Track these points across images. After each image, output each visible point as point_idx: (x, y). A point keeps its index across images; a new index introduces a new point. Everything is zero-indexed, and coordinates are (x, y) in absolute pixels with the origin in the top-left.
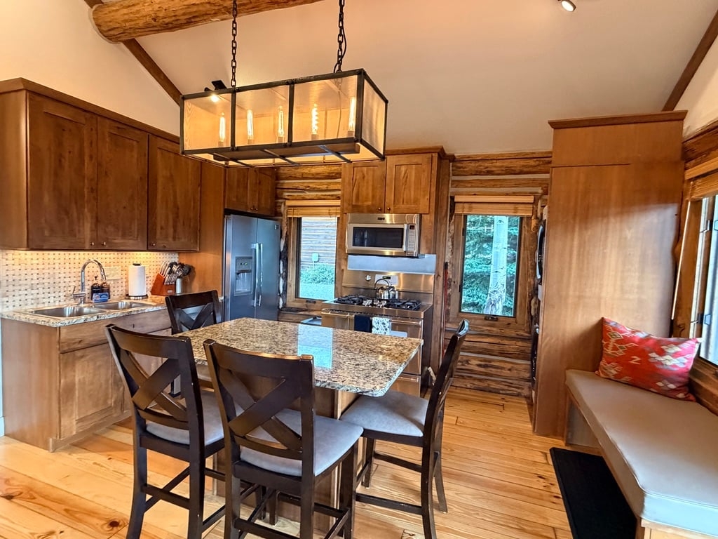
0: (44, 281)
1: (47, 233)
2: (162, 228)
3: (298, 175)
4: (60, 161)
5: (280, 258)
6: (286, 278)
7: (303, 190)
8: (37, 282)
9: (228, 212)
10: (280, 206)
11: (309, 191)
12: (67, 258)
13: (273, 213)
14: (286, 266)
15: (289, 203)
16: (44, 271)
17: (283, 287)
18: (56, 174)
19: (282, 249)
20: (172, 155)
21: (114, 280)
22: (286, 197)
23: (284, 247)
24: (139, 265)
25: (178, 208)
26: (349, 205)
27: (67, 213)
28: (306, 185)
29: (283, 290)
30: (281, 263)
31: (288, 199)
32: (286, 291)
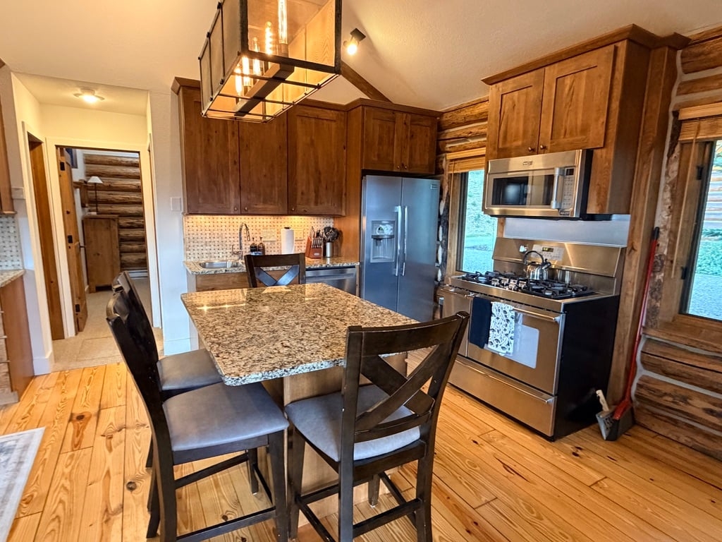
0: (215, 240)
1: (201, 201)
2: (302, 193)
3: (460, 120)
4: (209, 140)
5: (439, 224)
6: (445, 247)
7: (466, 138)
8: (209, 240)
9: (365, 173)
10: (442, 161)
11: (471, 137)
12: (231, 222)
13: (434, 172)
14: (446, 233)
15: (450, 156)
16: (214, 232)
17: (443, 257)
18: (206, 152)
19: (442, 212)
20: (313, 120)
21: (271, 241)
22: (448, 150)
23: (444, 210)
24: (288, 228)
25: (320, 174)
26: (494, 149)
27: (215, 184)
28: (468, 131)
29: (442, 260)
30: (441, 228)
31: (450, 152)
32: (446, 262)
